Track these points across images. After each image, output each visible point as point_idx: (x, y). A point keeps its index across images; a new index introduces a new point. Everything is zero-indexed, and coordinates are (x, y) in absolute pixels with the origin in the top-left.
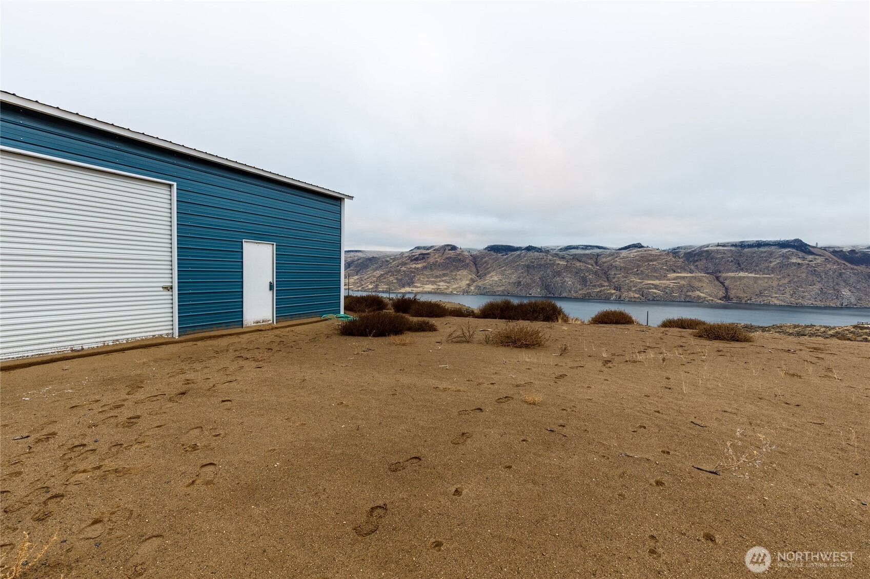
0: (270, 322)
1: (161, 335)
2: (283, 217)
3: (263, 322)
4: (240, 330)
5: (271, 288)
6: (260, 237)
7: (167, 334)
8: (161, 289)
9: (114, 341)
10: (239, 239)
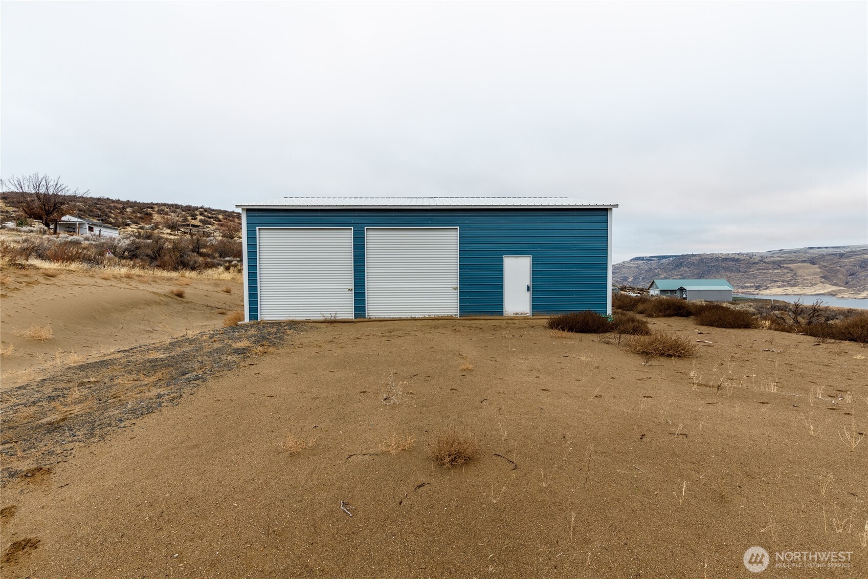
0: (527, 315)
1: (452, 315)
2: (539, 235)
3: (521, 314)
4: (503, 318)
5: (528, 289)
6: (517, 252)
7: (455, 315)
8: (452, 289)
9: (429, 315)
10: (500, 255)
